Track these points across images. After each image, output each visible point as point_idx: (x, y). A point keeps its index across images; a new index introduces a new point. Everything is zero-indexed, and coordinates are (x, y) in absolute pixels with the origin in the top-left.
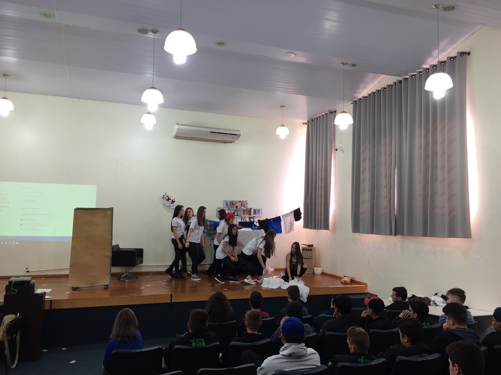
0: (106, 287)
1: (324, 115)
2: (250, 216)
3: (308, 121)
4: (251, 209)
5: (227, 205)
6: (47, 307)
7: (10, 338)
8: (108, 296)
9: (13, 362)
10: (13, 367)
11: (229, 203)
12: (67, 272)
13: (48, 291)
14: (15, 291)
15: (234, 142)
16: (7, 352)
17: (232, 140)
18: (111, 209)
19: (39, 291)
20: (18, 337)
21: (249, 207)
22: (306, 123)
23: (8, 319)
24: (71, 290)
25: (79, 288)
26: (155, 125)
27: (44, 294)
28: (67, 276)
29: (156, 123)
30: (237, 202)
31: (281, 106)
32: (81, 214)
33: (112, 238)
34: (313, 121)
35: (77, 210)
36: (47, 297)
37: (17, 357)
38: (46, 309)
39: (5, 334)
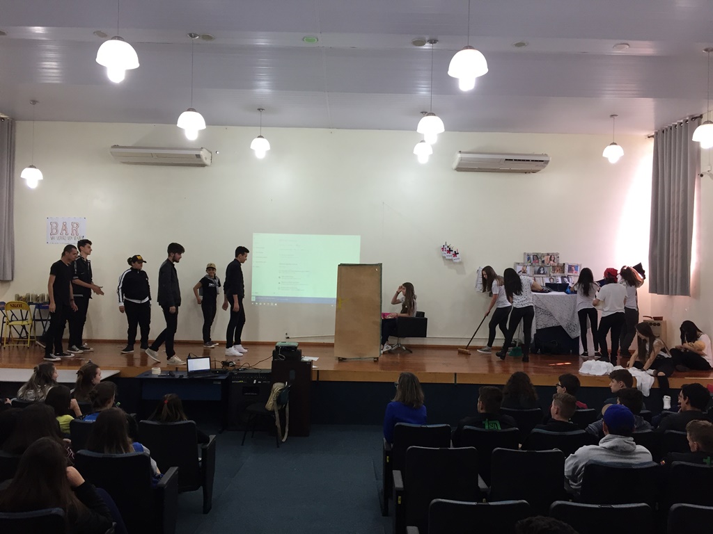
0: (376, 360)
1: (681, 123)
2: (562, 275)
3: (656, 133)
4: (564, 264)
5: (529, 259)
6: (314, 378)
7: (280, 408)
8: (379, 370)
9: (283, 436)
10: (284, 440)
11: (532, 257)
12: (332, 341)
13: (315, 359)
14: (282, 357)
15: (539, 171)
16: (278, 423)
17: (537, 168)
18: (380, 265)
19: (306, 359)
20: (287, 409)
21: (561, 262)
22: (653, 136)
23: (278, 387)
24: (337, 361)
25: (345, 359)
26: (431, 156)
27: (311, 363)
28: (332, 345)
29: (432, 153)
30: (543, 255)
31: (612, 116)
32: (346, 270)
33: (381, 301)
34: (663, 132)
35: (341, 266)
36: (313, 367)
37: (287, 430)
38: (313, 380)
39: (275, 403)
